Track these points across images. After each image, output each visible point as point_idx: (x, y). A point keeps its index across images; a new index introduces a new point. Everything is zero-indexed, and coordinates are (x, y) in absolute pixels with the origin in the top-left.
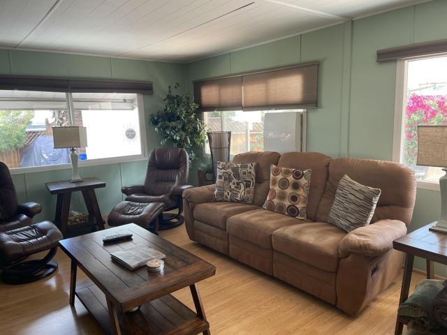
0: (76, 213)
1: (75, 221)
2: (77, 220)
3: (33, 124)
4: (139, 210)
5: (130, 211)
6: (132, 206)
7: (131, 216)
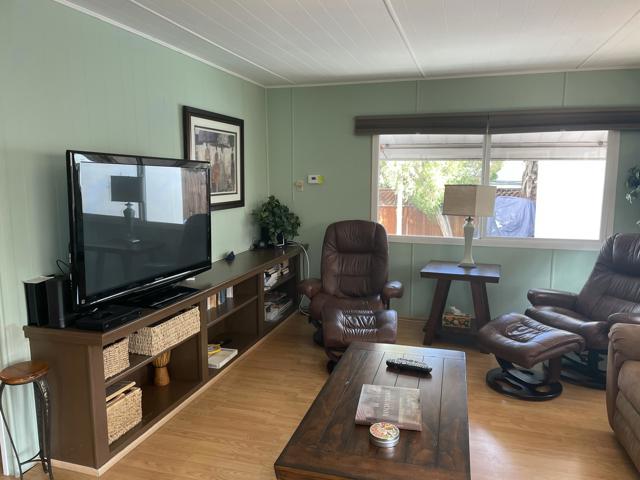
0: (457, 312)
1: (452, 323)
2: (456, 322)
3: (498, 179)
4: (528, 335)
5: (515, 333)
6: (526, 324)
7: (510, 341)
